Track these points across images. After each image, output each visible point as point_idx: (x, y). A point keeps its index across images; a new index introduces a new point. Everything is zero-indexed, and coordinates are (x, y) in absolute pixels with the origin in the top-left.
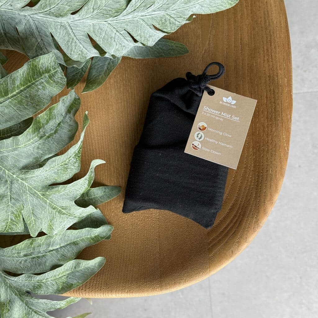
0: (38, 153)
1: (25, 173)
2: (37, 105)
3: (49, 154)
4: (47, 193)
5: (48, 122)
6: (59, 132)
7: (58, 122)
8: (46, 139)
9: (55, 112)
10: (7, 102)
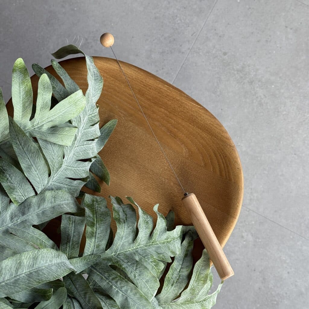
0: (131, 229)
1: (137, 242)
2: (107, 214)
3: (135, 224)
4: (153, 240)
5: (119, 215)
6: (127, 214)
7: (121, 210)
8: (127, 221)
9: (116, 209)
10: (98, 226)
